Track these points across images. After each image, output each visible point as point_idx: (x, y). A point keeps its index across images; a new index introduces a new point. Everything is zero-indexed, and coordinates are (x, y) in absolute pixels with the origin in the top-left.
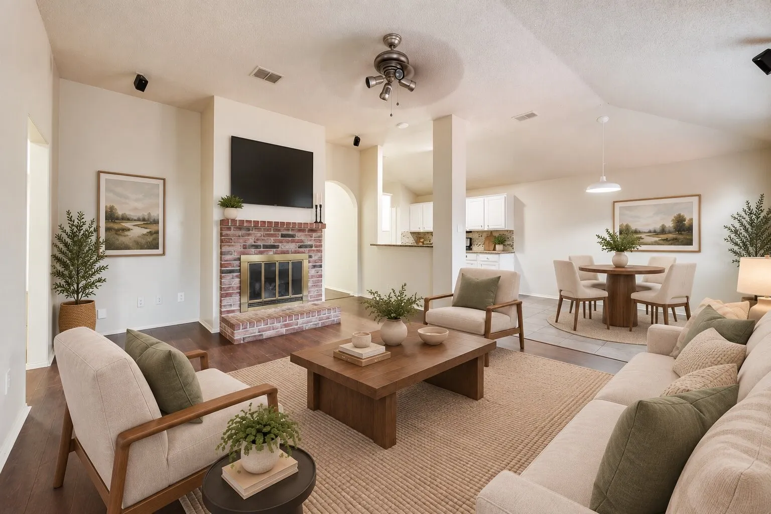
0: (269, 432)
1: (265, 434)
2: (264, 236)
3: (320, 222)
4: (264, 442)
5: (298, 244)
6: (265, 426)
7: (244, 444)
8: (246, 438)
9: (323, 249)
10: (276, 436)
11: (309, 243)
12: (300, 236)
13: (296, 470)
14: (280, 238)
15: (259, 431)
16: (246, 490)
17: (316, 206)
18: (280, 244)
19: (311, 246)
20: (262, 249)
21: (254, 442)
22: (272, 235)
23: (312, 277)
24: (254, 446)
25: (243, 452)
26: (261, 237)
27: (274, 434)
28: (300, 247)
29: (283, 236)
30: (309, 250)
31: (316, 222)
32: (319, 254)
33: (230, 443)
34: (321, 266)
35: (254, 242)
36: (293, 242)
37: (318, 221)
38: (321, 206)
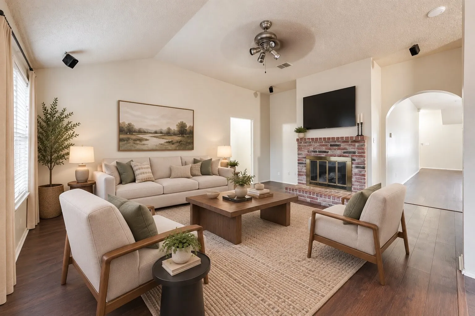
0: (186, 243)
1: (183, 243)
2: (319, 146)
3: (362, 135)
4: (183, 247)
5: (342, 151)
6: (184, 239)
7: (173, 248)
8: (174, 245)
9: (366, 154)
10: (189, 245)
11: (353, 150)
12: (343, 145)
13: (200, 263)
14: (329, 147)
15: (180, 242)
16: (173, 271)
17: (358, 124)
18: (329, 151)
19: (354, 153)
20: (318, 153)
21: (178, 247)
22: (323, 145)
23: (356, 174)
24: (178, 249)
25: (173, 252)
26: (317, 146)
27: (188, 244)
28: (344, 153)
29: (331, 145)
30: (352, 155)
31: (358, 135)
32: (362, 159)
33: (166, 248)
34: (364, 168)
35: (314, 149)
36: (339, 149)
37: (360, 134)
38: (362, 123)
